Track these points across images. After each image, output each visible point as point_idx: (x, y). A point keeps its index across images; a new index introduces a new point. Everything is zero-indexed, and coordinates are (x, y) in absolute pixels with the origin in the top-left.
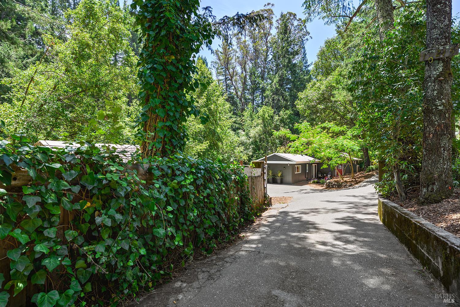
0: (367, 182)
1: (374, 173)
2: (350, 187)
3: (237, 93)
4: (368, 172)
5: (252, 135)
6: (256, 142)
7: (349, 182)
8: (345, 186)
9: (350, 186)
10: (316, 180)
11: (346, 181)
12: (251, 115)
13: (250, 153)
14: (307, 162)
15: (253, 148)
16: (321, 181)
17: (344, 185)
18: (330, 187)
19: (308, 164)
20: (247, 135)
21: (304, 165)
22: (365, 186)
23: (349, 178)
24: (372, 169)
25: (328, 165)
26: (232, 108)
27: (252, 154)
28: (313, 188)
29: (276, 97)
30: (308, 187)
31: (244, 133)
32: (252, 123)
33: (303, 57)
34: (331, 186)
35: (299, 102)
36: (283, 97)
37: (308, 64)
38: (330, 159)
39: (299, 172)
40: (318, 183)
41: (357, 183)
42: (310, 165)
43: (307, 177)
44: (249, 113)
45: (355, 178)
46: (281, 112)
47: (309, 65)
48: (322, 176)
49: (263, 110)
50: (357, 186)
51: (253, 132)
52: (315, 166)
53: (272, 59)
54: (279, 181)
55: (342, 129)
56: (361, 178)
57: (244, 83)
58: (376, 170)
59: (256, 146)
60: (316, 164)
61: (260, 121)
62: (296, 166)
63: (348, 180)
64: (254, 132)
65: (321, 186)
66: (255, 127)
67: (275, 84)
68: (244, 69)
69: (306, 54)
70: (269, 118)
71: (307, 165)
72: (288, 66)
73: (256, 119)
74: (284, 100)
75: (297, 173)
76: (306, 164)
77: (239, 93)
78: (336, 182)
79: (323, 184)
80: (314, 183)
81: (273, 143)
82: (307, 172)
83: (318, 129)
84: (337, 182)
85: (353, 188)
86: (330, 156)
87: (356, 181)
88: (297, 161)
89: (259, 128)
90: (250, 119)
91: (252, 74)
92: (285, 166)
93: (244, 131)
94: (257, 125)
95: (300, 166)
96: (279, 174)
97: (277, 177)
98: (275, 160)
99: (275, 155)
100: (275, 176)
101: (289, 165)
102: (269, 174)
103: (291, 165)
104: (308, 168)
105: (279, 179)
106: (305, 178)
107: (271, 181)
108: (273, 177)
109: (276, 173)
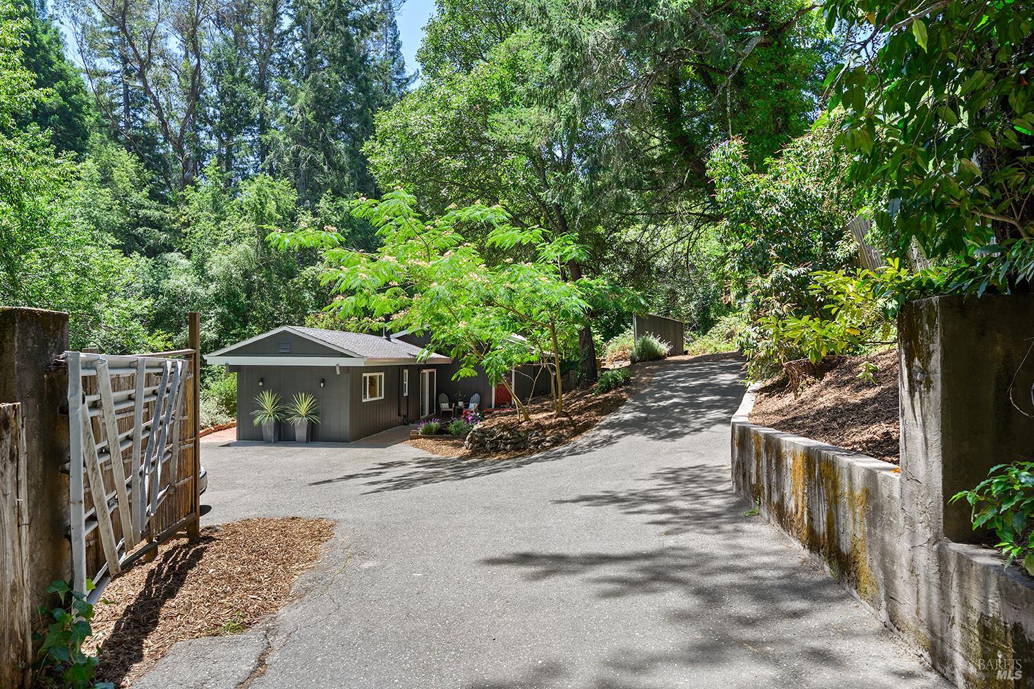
0: (611, 426)
1: (625, 395)
2: (560, 449)
3: (164, 124)
4: (603, 392)
5: (214, 270)
6: (232, 295)
7: (550, 427)
8: (539, 443)
9: (556, 442)
10: (435, 424)
11: (538, 426)
12: (215, 202)
13: (208, 334)
14: (405, 359)
15: (222, 318)
16: (452, 428)
17: (534, 439)
18: (485, 447)
19: (407, 367)
20: (200, 268)
21: (394, 372)
22: (608, 441)
23: (545, 415)
24: (616, 380)
25: (478, 367)
26: (148, 175)
27: (215, 336)
28: (427, 455)
29: (305, 153)
30: (408, 452)
31: (185, 263)
32: (219, 229)
33: (392, 54)
34: (488, 446)
35: (377, 145)
36: (327, 156)
37: (407, 75)
38: (483, 347)
39: (378, 398)
40: (440, 434)
41: (578, 431)
42: (416, 369)
43: (404, 412)
44: (209, 195)
45: (566, 415)
46: (322, 203)
47: (407, 80)
48: (450, 407)
49: (260, 190)
50: (580, 440)
51: (221, 261)
52: (431, 374)
53: (291, 30)
54: (301, 433)
55: (525, 237)
56: (587, 414)
57: (194, 93)
58: (625, 384)
59: (235, 310)
60: (435, 370)
61: (247, 225)
62: (368, 375)
63: (547, 423)
64: (226, 261)
65: (455, 445)
66: (228, 243)
67: (302, 110)
68: (192, 44)
69: (399, 46)
70: (279, 217)
71: (406, 371)
72: (344, 61)
73: (233, 217)
74: (333, 165)
75: (368, 399)
76: (400, 369)
77: (175, 126)
78: (505, 427)
79: (461, 434)
80: (429, 434)
81: (294, 301)
82: (406, 394)
83: (443, 229)
84: (509, 430)
85: (572, 452)
86: (486, 334)
87: (573, 423)
88: (369, 355)
89: (245, 247)
90: (213, 216)
91: (223, 67)
92: (324, 375)
93: (189, 256)
94: (238, 238)
95: (380, 377)
96: (303, 407)
97: (296, 419)
98: (285, 353)
99: (285, 332)
100: (287, 414)
101: (338, 373)
102: (263, 409)
103: (345, 369)
104: (407, 383)
105: (301, 424)
106: (399, 415)
107: (269, 432)
108: (276, 419)
109: (291, 401)
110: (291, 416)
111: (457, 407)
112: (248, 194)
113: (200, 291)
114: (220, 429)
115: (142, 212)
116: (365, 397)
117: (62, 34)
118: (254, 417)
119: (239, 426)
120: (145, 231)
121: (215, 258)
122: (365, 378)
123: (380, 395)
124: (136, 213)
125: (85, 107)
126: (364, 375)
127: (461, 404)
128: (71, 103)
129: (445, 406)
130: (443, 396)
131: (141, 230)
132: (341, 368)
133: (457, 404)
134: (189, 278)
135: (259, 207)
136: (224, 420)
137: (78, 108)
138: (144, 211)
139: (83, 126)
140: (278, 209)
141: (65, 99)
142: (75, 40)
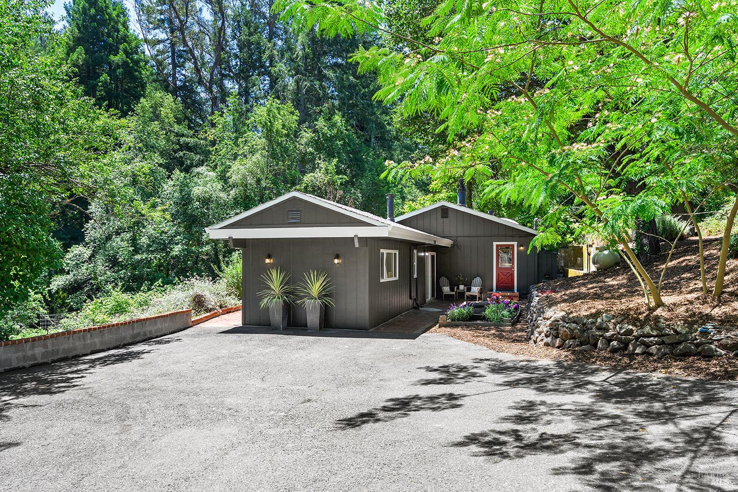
3: (198, 71)
5: (235, 178)
10: (467, 309)
20: (223, 178)
21: (406, 250)
29: (305, 82)
31: (212, 174)
32: (238, 146)
39: (393, 278)
42: (422, 250)
43: (414, 295)
46: (320, 121)
48: (452, 290)
49: (269, 111)
51: (239, 170)
52: (432, 257)
54: (313, 318)
57: (220, 45)
60: (435, 253)
61: (259, 141)
62: (384, 250)
64: (243, 170)
66: (245, 156)
67: (302, 47)
70: (285, 132)
71: (415, 250)
75: (385, 279)
76: (411, 248)
80: (462, 319)
82: (415, 276)
89: (257, 159)
90: (233, 136)
92: (339, 250)
93: (214, 169)
94: (252, 152)
95: (395, 254)
96: (316, 288)
97: (307, 301)
98: (295, 223)
99: (294, 198)
100: (297, 296)
101: (357, 245)
102: (270, 288)
103: (364, 241)
104: (415, 264)
105: (314, 307)
106: (411, 298)
107: (277, 317)
108: (284, 301)
109: (301, 280)
110: (302, 298)
111: (458, 291)
112: (260, 112)
113: (223, 195)
114: (229, 311)
115: (182, 140)
116: (383, 277)
117: (126, 9)
118: (261, 299)
119: (245, 309)
120: (184, 154)
121: (234, 168)
122: (383, 254)
123: (395, 276)
124: (179, 140)
125: (142, 64)
126: (382, 251)
127: (462, 287)
128: (132, 59)
129: (446, 289)
130: (444, 280)
131: (181, 154)
132: (360, 239)
133: (458, 288)
134: (214, 185)
135: (269, 124)
136: (233, 302)
137: (137, 62)
138: (184, 139)
139: (141, 78)
140: (284, 126)
141: (127, 57)
142: (135, 13)
